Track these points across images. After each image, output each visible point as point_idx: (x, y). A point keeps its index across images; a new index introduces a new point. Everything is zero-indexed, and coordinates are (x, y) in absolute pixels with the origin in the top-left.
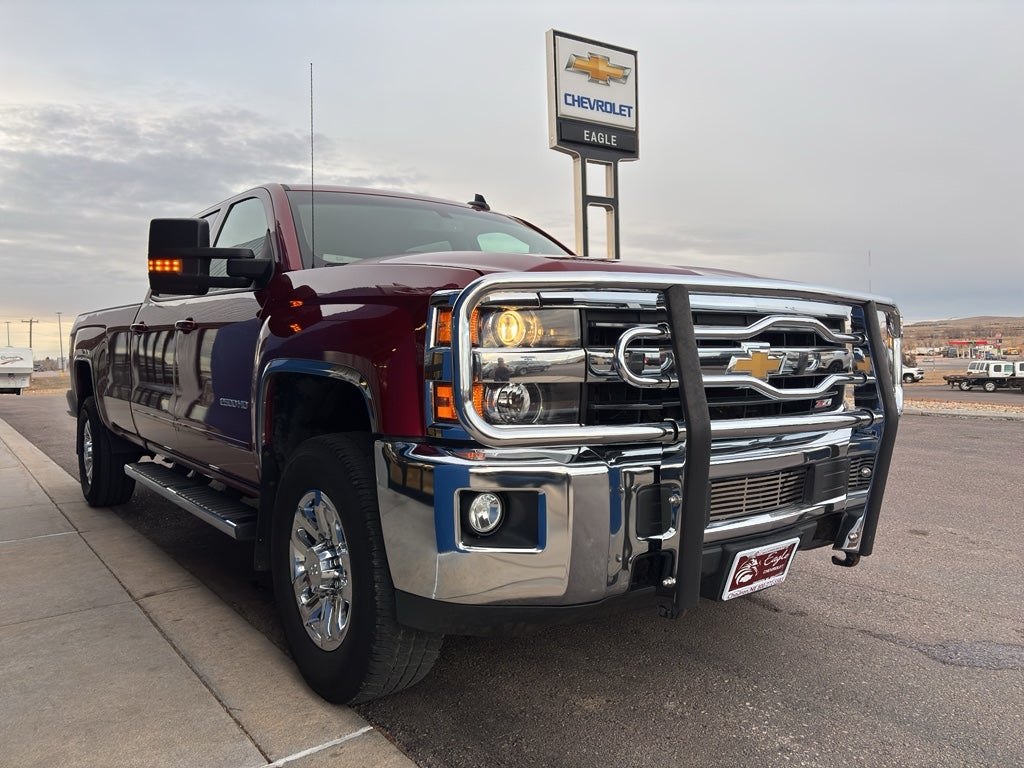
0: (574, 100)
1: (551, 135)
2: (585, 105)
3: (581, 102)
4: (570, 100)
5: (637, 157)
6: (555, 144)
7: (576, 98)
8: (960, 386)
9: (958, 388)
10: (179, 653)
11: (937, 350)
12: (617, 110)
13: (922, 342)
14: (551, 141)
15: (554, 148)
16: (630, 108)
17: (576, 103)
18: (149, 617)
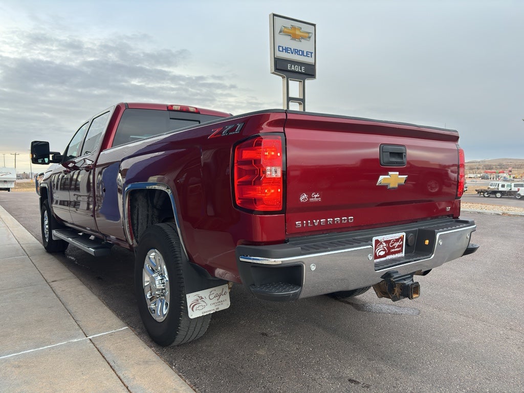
0: (283, 49)
1: (271, 67)
2: (288, 51)
3: (286, 50)
4: (281, 49)
5: (315, 78)
6: (273, 71)
7: (284, 48)
8: (484, 194)
9: (482, 196)
10: (62, 302)
11: (479, 175)
12: (305, 54)
13: (471, 171)
14: (271, 69)
15: (272, 73)
16: (311, 53)
17: (284, 51)
18: (52, 290)
